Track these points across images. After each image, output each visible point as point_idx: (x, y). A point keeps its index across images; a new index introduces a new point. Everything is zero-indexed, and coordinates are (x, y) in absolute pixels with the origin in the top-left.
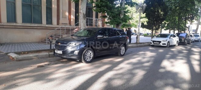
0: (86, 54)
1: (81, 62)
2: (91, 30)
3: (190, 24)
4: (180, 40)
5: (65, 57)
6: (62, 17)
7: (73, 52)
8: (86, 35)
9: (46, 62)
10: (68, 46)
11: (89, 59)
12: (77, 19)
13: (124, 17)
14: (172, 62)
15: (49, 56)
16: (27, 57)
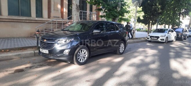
0: (78, 54)
1: (72, 63)
2: (86, 23)
3: (182, 19)
4: (177, 35)
5: (52, 57)
6: (54, 10)
7: (62, 51)
8: (80, 29)
9: (28, 63)
10: (55, 43)
11: (83, 60)
12: (70, 12)
13: (121, 10)
14: (181, 63)
15: (35, 55)
16: (6, 57)
